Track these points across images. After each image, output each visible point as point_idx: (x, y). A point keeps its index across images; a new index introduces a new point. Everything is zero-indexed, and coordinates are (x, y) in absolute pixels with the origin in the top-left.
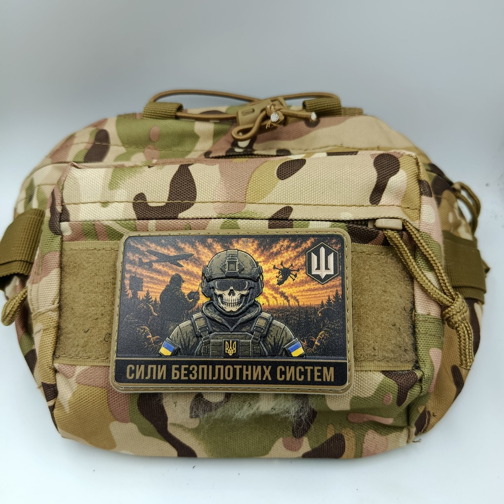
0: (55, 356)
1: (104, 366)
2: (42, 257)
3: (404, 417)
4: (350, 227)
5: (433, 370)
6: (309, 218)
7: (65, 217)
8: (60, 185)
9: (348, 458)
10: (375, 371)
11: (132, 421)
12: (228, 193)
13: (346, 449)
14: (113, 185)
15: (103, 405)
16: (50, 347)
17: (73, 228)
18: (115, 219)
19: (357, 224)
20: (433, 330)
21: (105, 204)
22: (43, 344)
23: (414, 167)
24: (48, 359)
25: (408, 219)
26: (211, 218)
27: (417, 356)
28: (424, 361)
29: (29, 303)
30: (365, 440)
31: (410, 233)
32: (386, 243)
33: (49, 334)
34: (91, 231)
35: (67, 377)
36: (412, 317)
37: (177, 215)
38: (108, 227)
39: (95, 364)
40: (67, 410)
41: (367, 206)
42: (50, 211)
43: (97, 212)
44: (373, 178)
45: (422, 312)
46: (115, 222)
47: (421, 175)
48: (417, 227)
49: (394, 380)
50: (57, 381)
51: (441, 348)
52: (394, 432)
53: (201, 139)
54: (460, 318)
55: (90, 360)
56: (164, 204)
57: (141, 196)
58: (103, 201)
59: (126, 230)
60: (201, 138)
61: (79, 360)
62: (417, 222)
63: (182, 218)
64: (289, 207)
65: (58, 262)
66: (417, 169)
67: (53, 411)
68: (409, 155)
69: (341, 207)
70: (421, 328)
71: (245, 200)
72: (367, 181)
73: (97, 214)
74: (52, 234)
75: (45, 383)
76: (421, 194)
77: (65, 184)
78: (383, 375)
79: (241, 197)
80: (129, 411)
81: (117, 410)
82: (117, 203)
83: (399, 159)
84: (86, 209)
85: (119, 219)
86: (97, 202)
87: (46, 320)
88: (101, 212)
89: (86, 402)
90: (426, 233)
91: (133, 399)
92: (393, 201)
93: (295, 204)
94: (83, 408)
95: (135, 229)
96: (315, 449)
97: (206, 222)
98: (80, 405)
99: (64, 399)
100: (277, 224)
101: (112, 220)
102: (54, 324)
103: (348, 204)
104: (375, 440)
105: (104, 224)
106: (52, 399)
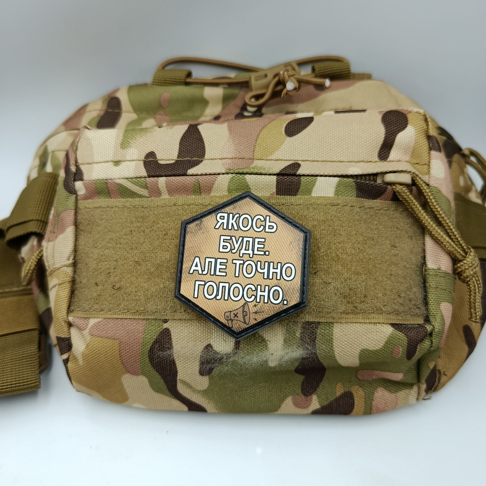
0: (69, 310)
1: (116, 318)
2: (57, 215)
3: (414, 373)
4: (358, 182)
5: (443, 324)
6: (317, 173)
7: (79, 177)
8: (74, 146)
9: (358, 415)
10: (384, 323)
11: (143, 374)
12: (236, 150)
13: (355, 406)
14: (124, 144)
15: (115, 357)
16: (65, 301)
17: (86, 187)
18: (127, 177)
19: (366, 180)
20: (443, 285)
21: (117, 163)
22: (59, 298)
23: (424, 125)
24: (63, 313)
25: (417, 173)
26: (219, 174)
27: (427, 310)
28: (434, 316)
29: (45, 260)
30: (374, 397)
31: (420, 187)
32: (396, 198)
33: (65, 289)
34: (104, 189)
35: (80, 329)
36: (422, 271)
37: (187, 171)
38: (119, 185)
39: (108, 316)
40: (81, 362)
41: (376, 162)
42: (65, 171)
43: (110, 171)
44: (381, 134)
45: (433, 267)
46: (126, 180)
47: (430, 131)
48: (427, 181)
49: (403, 333)
50: (72, 334)
51: (452, 303)
52: (404, 390)
53: (210, 105)
54: (472, 273)
55: (102, 312)
56: (174, 161)
57: (151, 155)
58: (115, 161)
59: (138, 187)
60: (211, 103)
61: (92, 313)
62: (427, 176)
63: (191, 174)
64: (296, 163)
65: (73, 220)
67: (67, 364)
68: (417, 112)
69: (349, 163)
70: (432, 282)
71: (253, 156)
72: (374, 137)
73: (109, 173)
74: (67, 193)
75: (60, 337)
76: (430, 149)
77: (79, 145)
78: (392, 328)
79: (249, 153)
80: (141, 363)
81: (129, 362)
82: (129, 162)
83: (407, 115)
84: (99, 169)
85: (131, 177)
86: (109, 162)
87: (61, 275)
88: (114, 170)
89: (99, 353)
90: (436, 188)
91: (144, 351)
92: (402, 157)
93: (304, 161)
94: (96, 360)
95: (146, 187)
96: (324, 406)
97: (214, 178)
98: (93, 357)
99: (78, 352)
100: (286, 180)
101: (123, 178)
102: (69, 279)
103: (356, 161)
104: (384, 397)
105: (117, 182)
106: (67, 352)
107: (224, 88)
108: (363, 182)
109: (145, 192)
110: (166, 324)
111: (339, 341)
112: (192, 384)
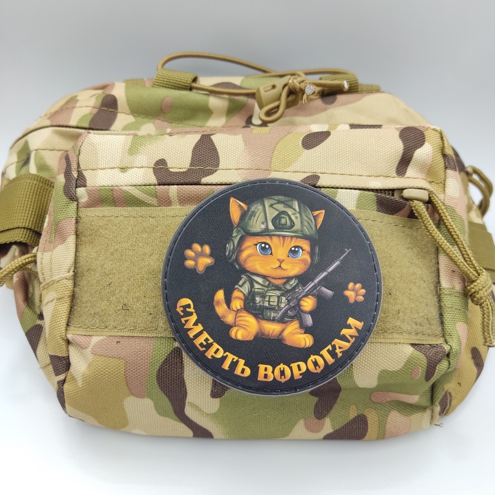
1: (122, 336)
3: (429, 395)
4: (379, 196)
5: (460, 344)
6: (338, 185)
7: (81, 183)
8: (76, 150)
10: (404, 343)
11: (150, 396)
12: (252, 161)
13: (368, 430)
14: (133, 150)
15: (119, 378)
16: (62, 317)
17: (89, 193)
18: (134, 184)
20: (458, 304)
21: (123, 169)
22: (56, 314)
23: (439, 141)
24: (61, 329)
27: (443, 330)
28: (451, 336)
32: (412, 215)
33: (63, 304)
34: (109, 196)
35: (81, 347)
37: (201, 180)
38: (126, 193)
39: (113, 334)
40: (80, 383)
41: (394, 177)
42: (65, 176)
44: (399, 149)
45: (447, 286)
46: (134, 187)
47: (446, 149)
49: (423, 353)
50: (70, 353)
51: (467, 323)
52: (417, 413)
55: (106, 330)
57: (162, 162)
58: (122, 167)
59: (146, 195)
60: (215, 113)
61: (95, 330)
62: (442, 195)
63: (205, 183)
64: (315, 175)
65: (73, 229)
66: (441, 143)
68: (434, 130)
69: (368, 177)
70: (447, 301)
71: (271, 167)
72: (393, 152)
73: (115, 179)
74: (67, 200)
76: (446, 168)
77: (82, 149)
78: (412, 348)
79: (266, 164)
81: (134, 383)
82: (136, 168)
83: (424, 132)
84: (103, 175)
85: (139, 184)
86: (115, 168)
87: (59, 289)
88: (120, 177)
89: (102, 374)
90: (451, 207)
91: (152, 371)
92: (418, 174)
93: (322, 173)
94: (97, 382)
95: (155, 195)
96: (337, 431)
99: (76, 370)
101: (131, 186)
102: (68, 293)
103: (375, 175)
104: (398, 421)
105: (123, 189)
106: (63, 373)
108: (384, 196)
109: (154, 201)
111: (359, 361)
112: (202, 407)
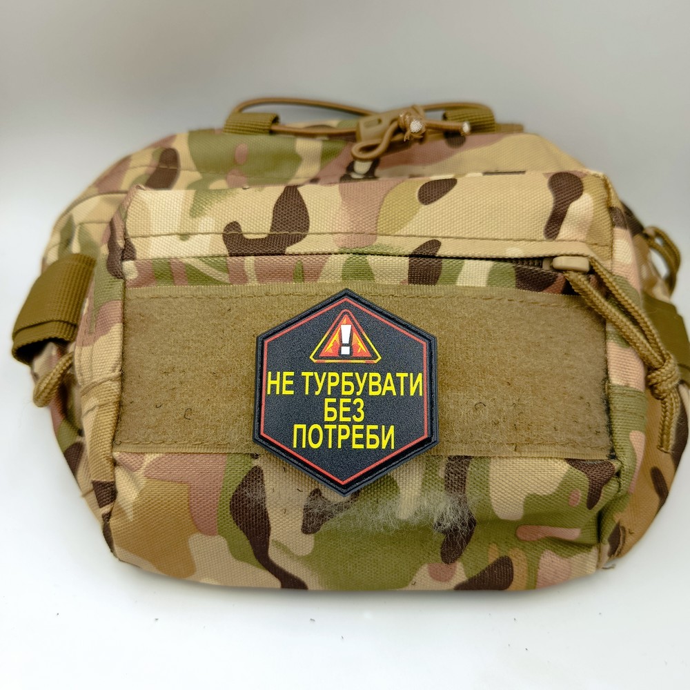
0: (114, 442)
1: (184, 453)
2: (97, 309)
3: (594, 529)
4: (519, 268)
5: (635, 460)
6: (464, 254)
7: (129, 255)
8: (122, 211)
9: (518, 590)
10: (557, 458)
11: (221, 533)
12: (352, 222)
13: (514, 577)
14: (195, 211)
15: (182, 509)
16: (108, 429)
17: (140, 268)
18: (199, 255)
19: (528, 265)
20: (633, 407)
21: (184, 236)
22: (99, 425)
23: (602, 191)
24: (105, 446)
25: (597, 258)
26: (330, 254)
27: (612, 440)
28: (622, 449)
29: (77, 372)
30: (540, 564)
31: (600, 276)
32: (568, 290)
33: (108, 412)
34: (166, 272)
35: (130, 469)
36: (604, 389)
37: (284, 250)
38: (188, 266)
39: (172, 450)
40: (130, 517)
41: (541, 241)
42: (108, 247)
43: (174, 247)
44: (548, 203)
45: (618, 383)
46: (198, 260)
47: (612, 201)
48: (609, 269)
49: (583, 471)
50: (117, 477)
51: (645, 432)
52: (579, 553)
53: (304, 163)
55: (163, 445)
56: (264, 236)
57: (234, 226)
58: (182, 233)
59: (214, 270)
60: (304, 160)
61: (149, 446)
62: (609, 262)
63: (290, 253)
64: (435, 240)
65: (119, 315)
66: (605, 193)
67: (108, 521)
68: (594, 175)
69: (506, 242)
70: (617, 403)
71: (376, 230)
72: (540, 207)
73: (174, 250)
74: (111, 277)
75: (98, 482)
76: (613, 225)
77: (129, 210)
78: (567, 465)
79: (370, 226)
80: (218, 518)
81: (201, 516)
82: (201, 235)
83: (582, 179)
84: (158, 244)
85: (205, 255)
86: (174, 234)
87: (103, 393)
88: (180, 246)
89: (159, 503)
90: (621, 277)
91: (223, 499)
92: (575, 235)
93: (444, 237)
94: (154, 514)
95: (226, 269)
96: (472, 578)
97: (324, 258)
98: (150, 509)
99: (127, 502)
100: (421, 263)
101: (194, 257)
102: (114, 398)
103: (515, 238)
104: (553, 564)
105: (184, 262)
106: (108, 504)
107: (324, 141)
108: (526, 267)
109: (225, 277)
110: (256, 461)
111: (497, 483)
112: (290, 546)
